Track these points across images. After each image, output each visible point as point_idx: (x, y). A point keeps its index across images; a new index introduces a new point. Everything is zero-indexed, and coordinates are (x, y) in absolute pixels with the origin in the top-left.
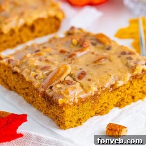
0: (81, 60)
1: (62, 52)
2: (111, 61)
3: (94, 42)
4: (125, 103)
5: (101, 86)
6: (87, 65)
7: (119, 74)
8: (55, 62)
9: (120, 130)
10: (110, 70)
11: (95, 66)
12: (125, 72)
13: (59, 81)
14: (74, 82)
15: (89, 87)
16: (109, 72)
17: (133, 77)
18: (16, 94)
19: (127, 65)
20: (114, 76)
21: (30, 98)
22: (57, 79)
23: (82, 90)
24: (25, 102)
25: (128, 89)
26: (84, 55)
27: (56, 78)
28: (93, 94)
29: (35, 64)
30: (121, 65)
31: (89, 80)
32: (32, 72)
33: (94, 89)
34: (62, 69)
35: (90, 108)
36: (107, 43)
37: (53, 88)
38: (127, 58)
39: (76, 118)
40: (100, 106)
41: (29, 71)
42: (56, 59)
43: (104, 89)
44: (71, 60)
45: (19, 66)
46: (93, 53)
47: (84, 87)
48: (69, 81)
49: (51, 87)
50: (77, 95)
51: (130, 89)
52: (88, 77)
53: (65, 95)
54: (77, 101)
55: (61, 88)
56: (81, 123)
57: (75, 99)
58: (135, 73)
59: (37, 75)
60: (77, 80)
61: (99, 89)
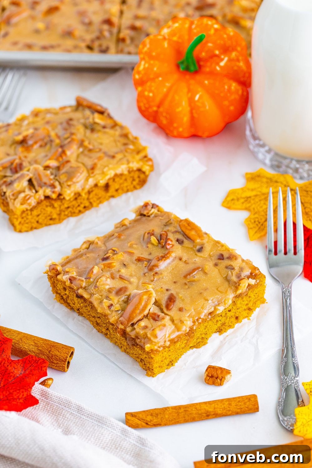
0: (165, 274)
1: (139, 260)
2: (205, 273)
3: (180, 237)
4: (226, 328)
5: (197, 318)
6: (175, 282)
7: (219, 296)
8: (132, 280)
9: (222, 377)
10: (206, 289)
11: (186, 284)
12: (226, 292)
13: (142, 315)
14: (162, 315)
15: (182, 322)
16: (205, 294)
17: (237, 296)
18: (81, 318)
19: (227, 279)
20: (212, 300)
21: (104, 330)
22: (140, 313)
23: (173, 327)
24: (95, 330)
25: (229, 311)
26: (169, 264)
27: (138, 311)
28: (188, 330)
29: (107, 287)
30: (219, 280)
31: (181, 310)
32: (105, 300)
33: (189, 323)
34: (145, 297)
35: (183, 346)
36: (198, 241)
37: (135, 326)
38: (227, 267)
39: (167, 362)
40: (195, 340)
41: (100, 297)
42: (133, 273)
43: (200, 321)
44: (154, 275)
45: (85, 289)
46: (180, 259)
47: (175, 322)
48: (155, 314)
49: (133, 325)
50: (167, 336)
51: (233, 311)
52: (178, 304)
53: (152, 339)
54: (168, 344)
55: (146, 327)
56: (172, 364)
57: (165, 342)
58: (239, 292)
59: (112, 305)
60: (165, 310)
61: (194, 322)
